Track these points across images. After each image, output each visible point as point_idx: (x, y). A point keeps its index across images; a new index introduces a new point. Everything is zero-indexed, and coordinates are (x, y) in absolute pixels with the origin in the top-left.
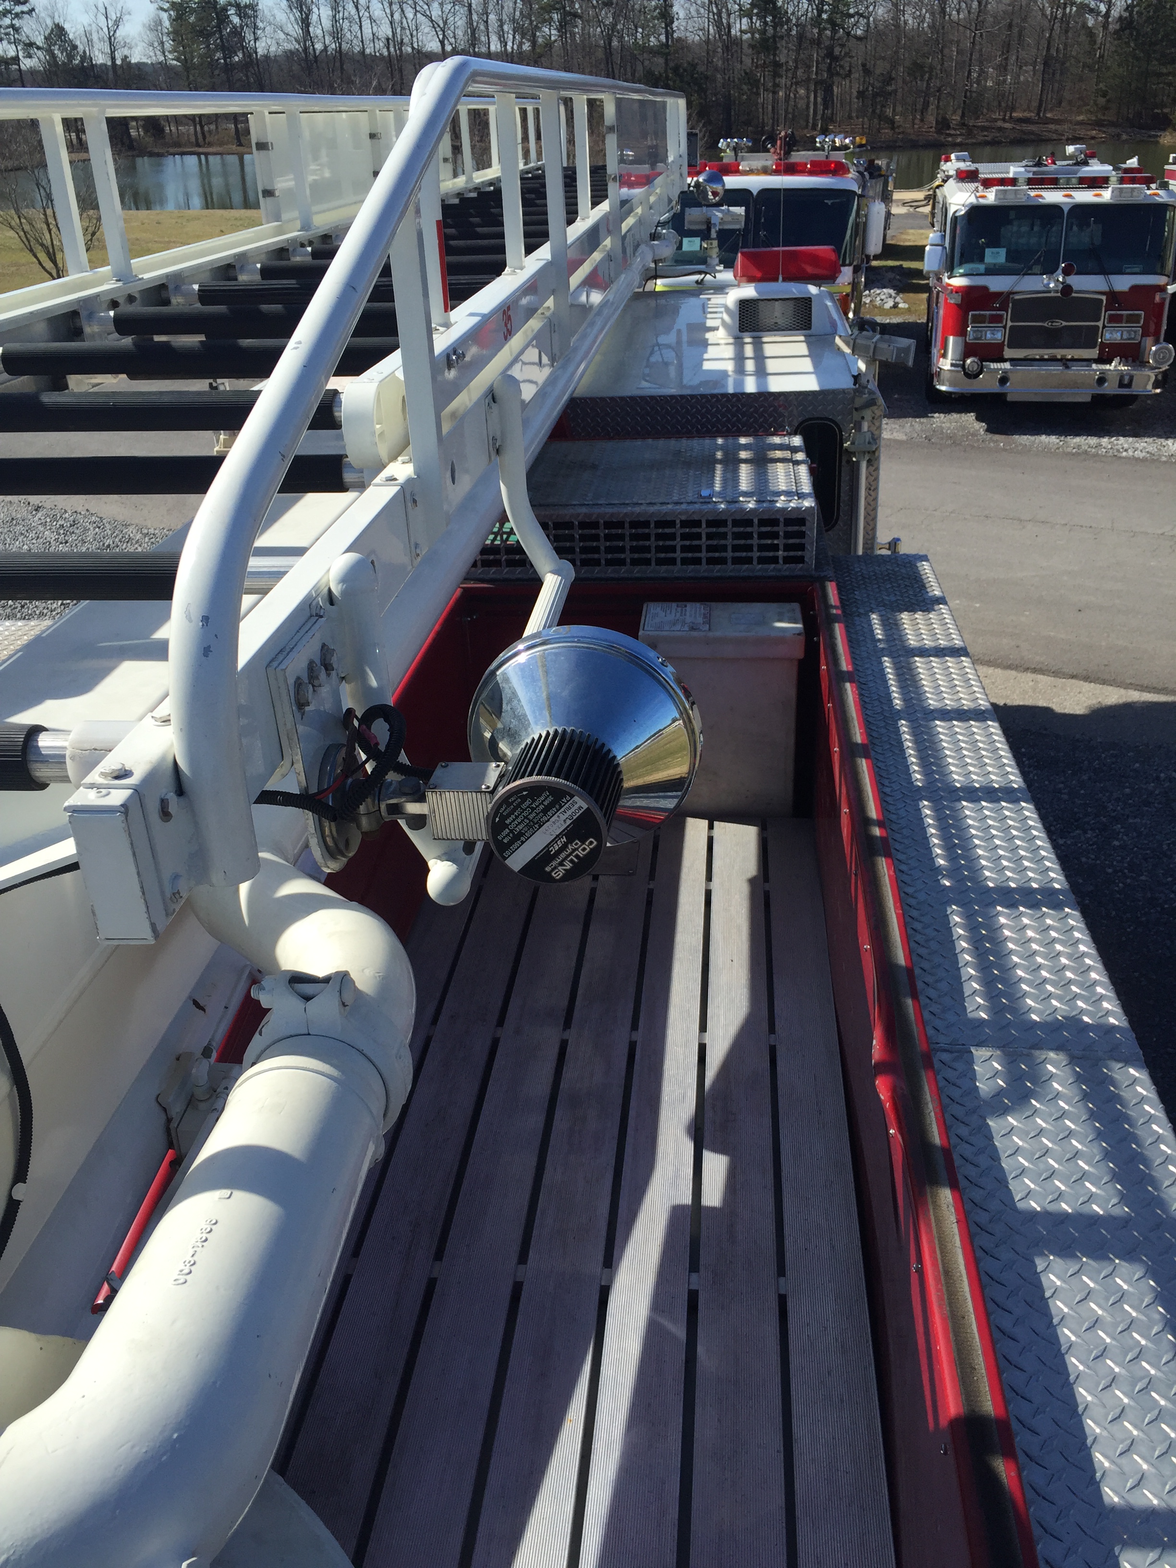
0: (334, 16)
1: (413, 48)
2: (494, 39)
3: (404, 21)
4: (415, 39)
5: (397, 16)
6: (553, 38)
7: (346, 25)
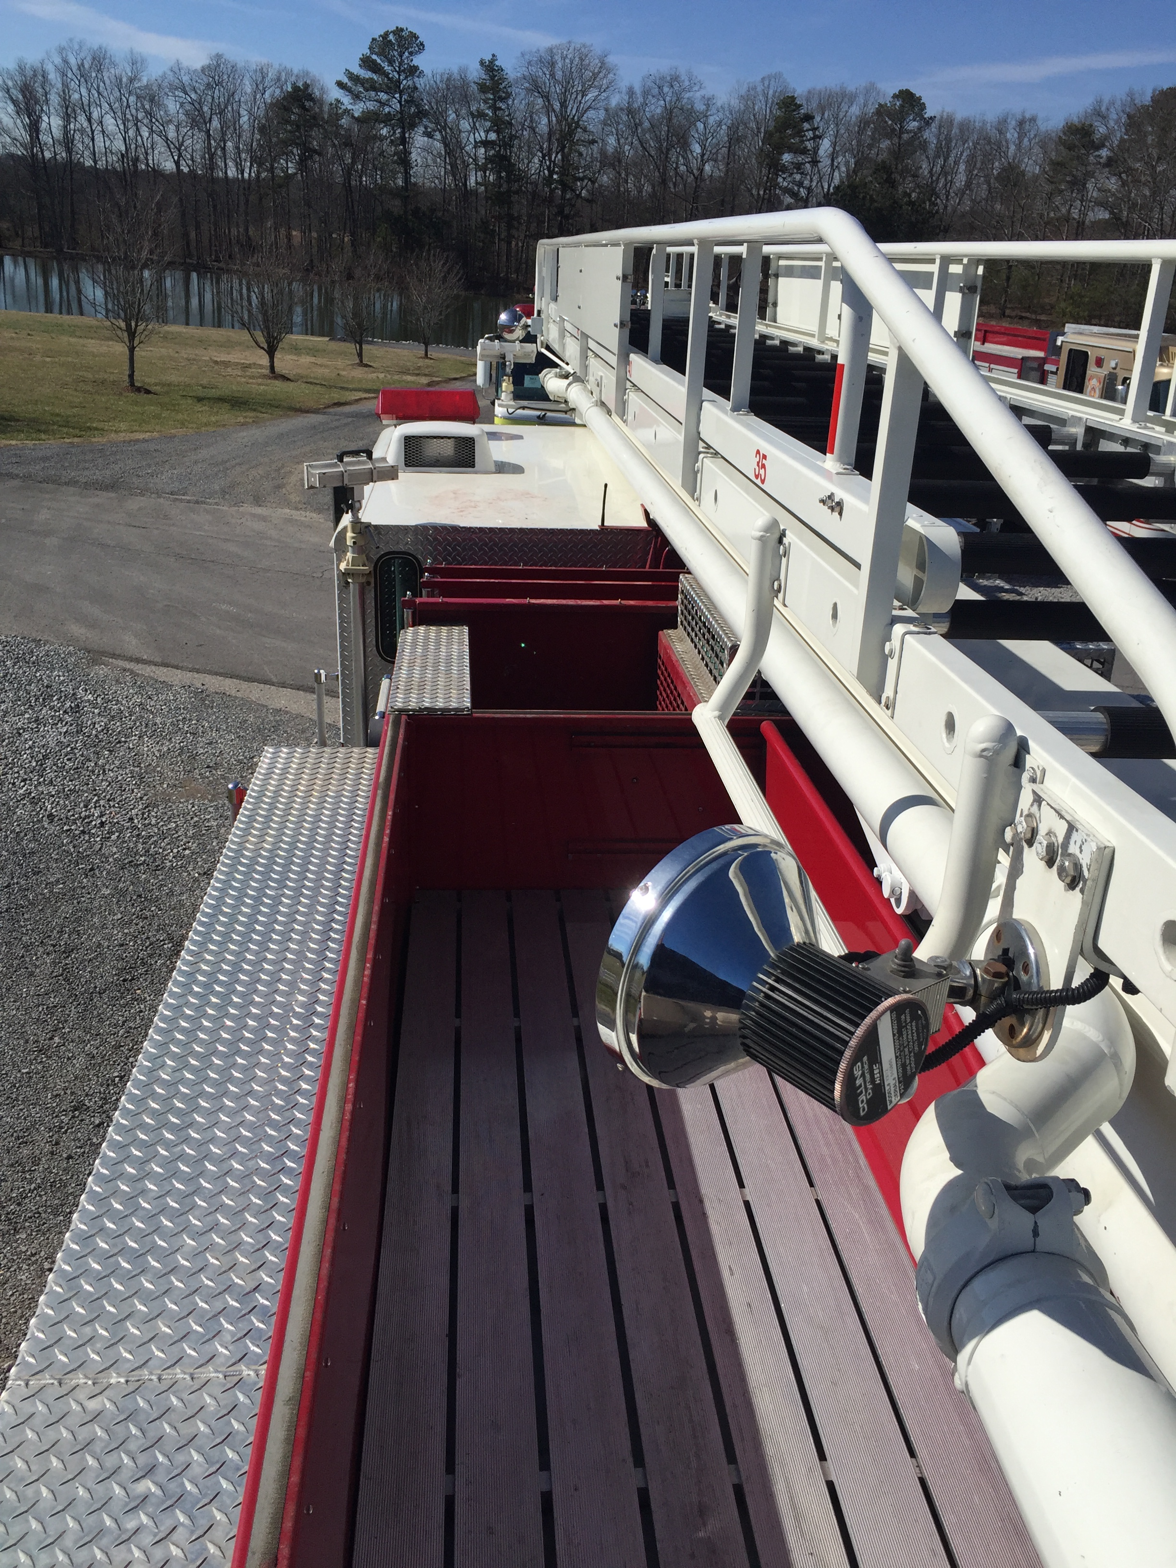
0: (65, 127)
1: (147, 165)
2: (230, 164)
3: (139, 138)
4: (150, 158)
5: (131, 133)
6: (290, 172)
7: (77, 136)
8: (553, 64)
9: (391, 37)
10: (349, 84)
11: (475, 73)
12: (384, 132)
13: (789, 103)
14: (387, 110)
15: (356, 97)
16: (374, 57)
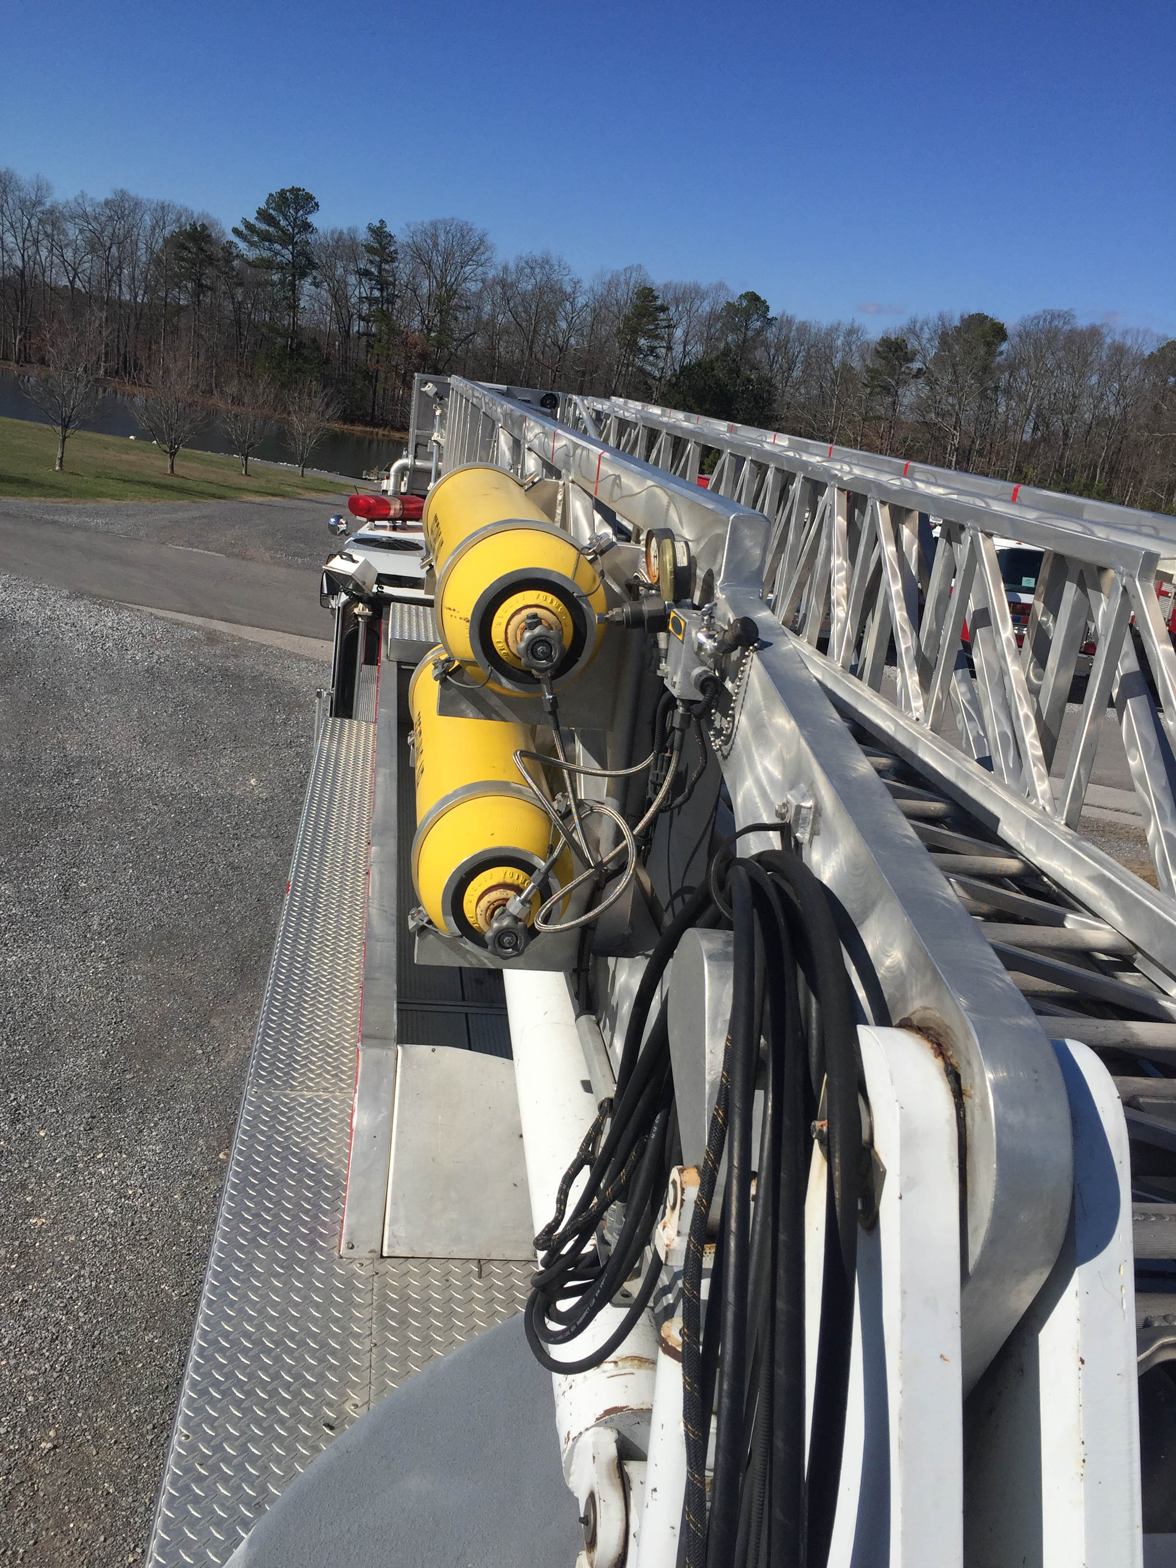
8: (435, 237)
9: (288, 195)
10: (245, 231)
11: (363, 236)
12: (275, 278)
13: (647, 294)
14: (279, 258)
15: (251, 244)
16: (271, 211)
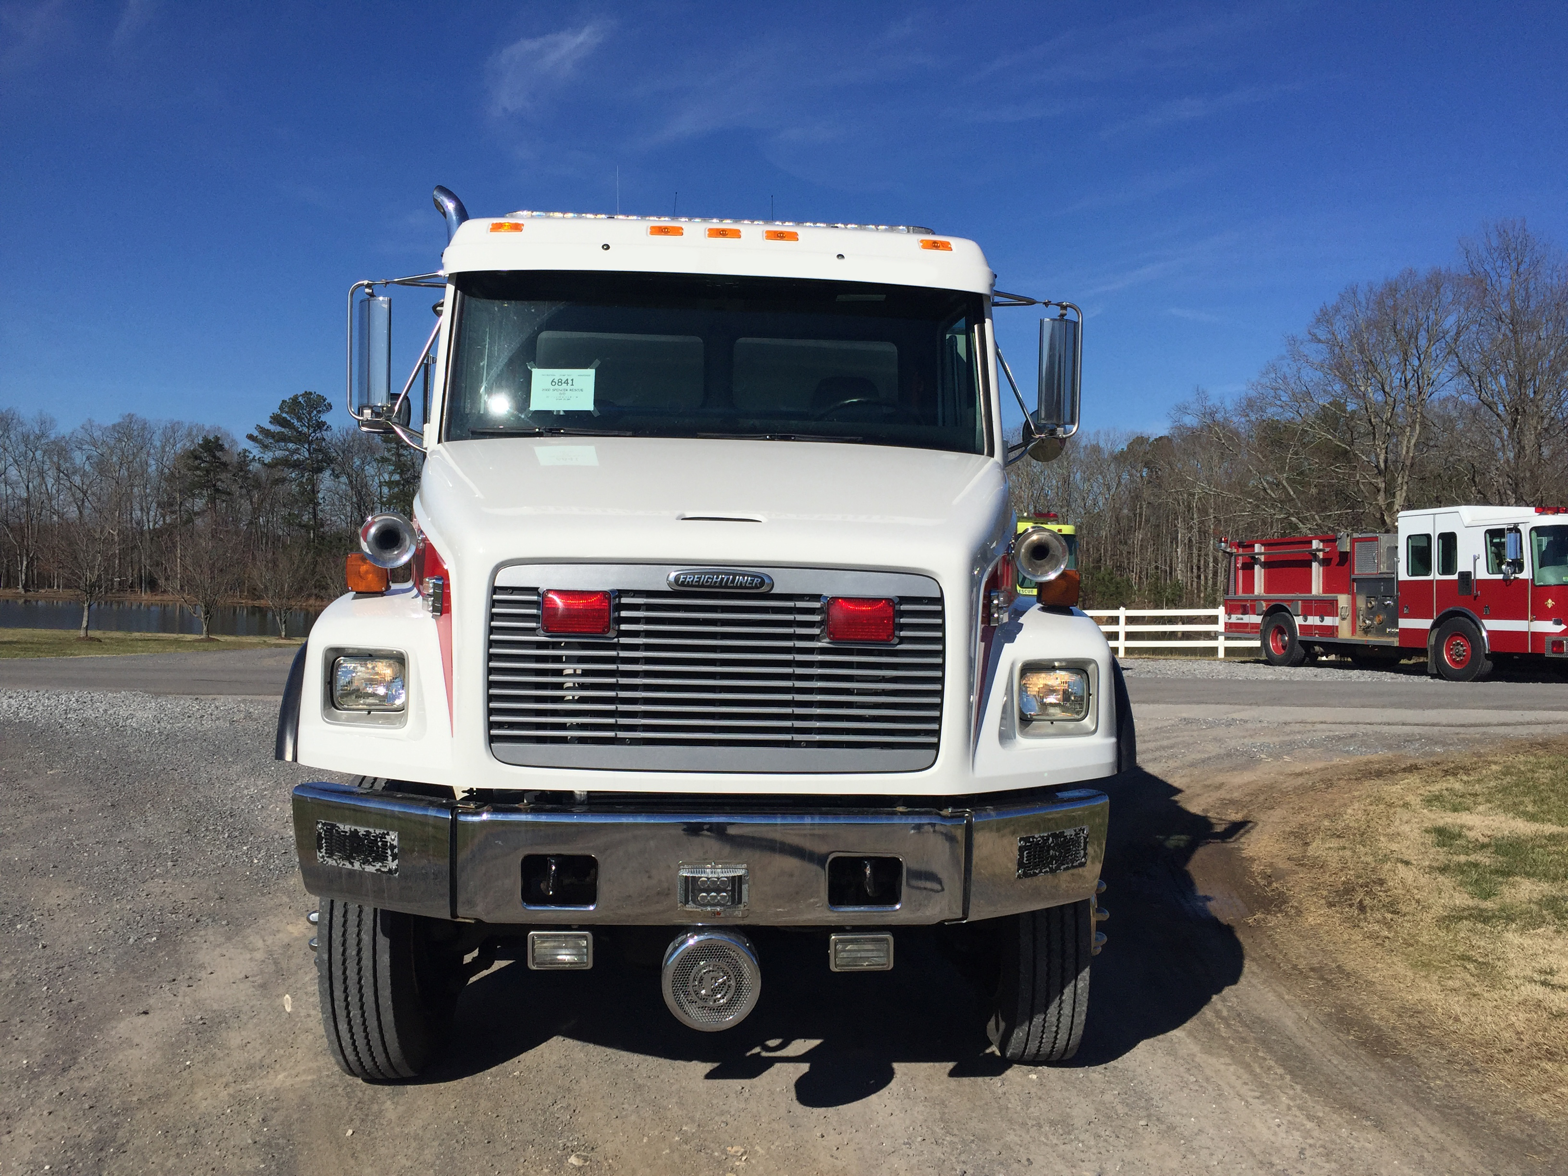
9: (300, 399)
10: (260, 437)
12: (293, 475)
14: (296, 456)
15: (265, 447)
16: (284, 415)
